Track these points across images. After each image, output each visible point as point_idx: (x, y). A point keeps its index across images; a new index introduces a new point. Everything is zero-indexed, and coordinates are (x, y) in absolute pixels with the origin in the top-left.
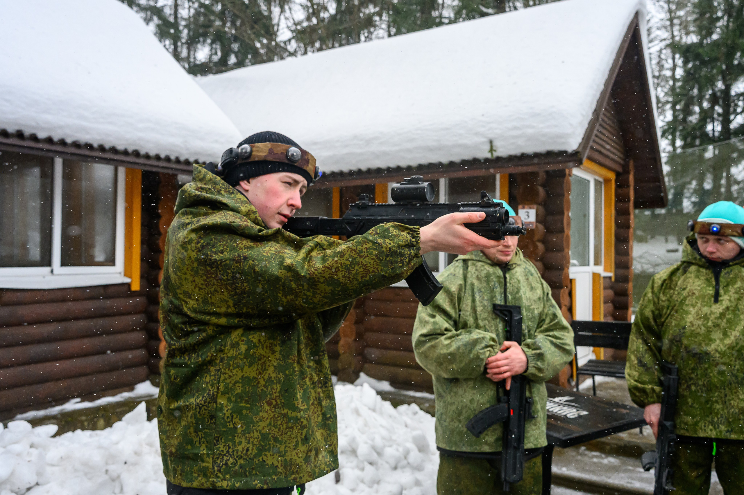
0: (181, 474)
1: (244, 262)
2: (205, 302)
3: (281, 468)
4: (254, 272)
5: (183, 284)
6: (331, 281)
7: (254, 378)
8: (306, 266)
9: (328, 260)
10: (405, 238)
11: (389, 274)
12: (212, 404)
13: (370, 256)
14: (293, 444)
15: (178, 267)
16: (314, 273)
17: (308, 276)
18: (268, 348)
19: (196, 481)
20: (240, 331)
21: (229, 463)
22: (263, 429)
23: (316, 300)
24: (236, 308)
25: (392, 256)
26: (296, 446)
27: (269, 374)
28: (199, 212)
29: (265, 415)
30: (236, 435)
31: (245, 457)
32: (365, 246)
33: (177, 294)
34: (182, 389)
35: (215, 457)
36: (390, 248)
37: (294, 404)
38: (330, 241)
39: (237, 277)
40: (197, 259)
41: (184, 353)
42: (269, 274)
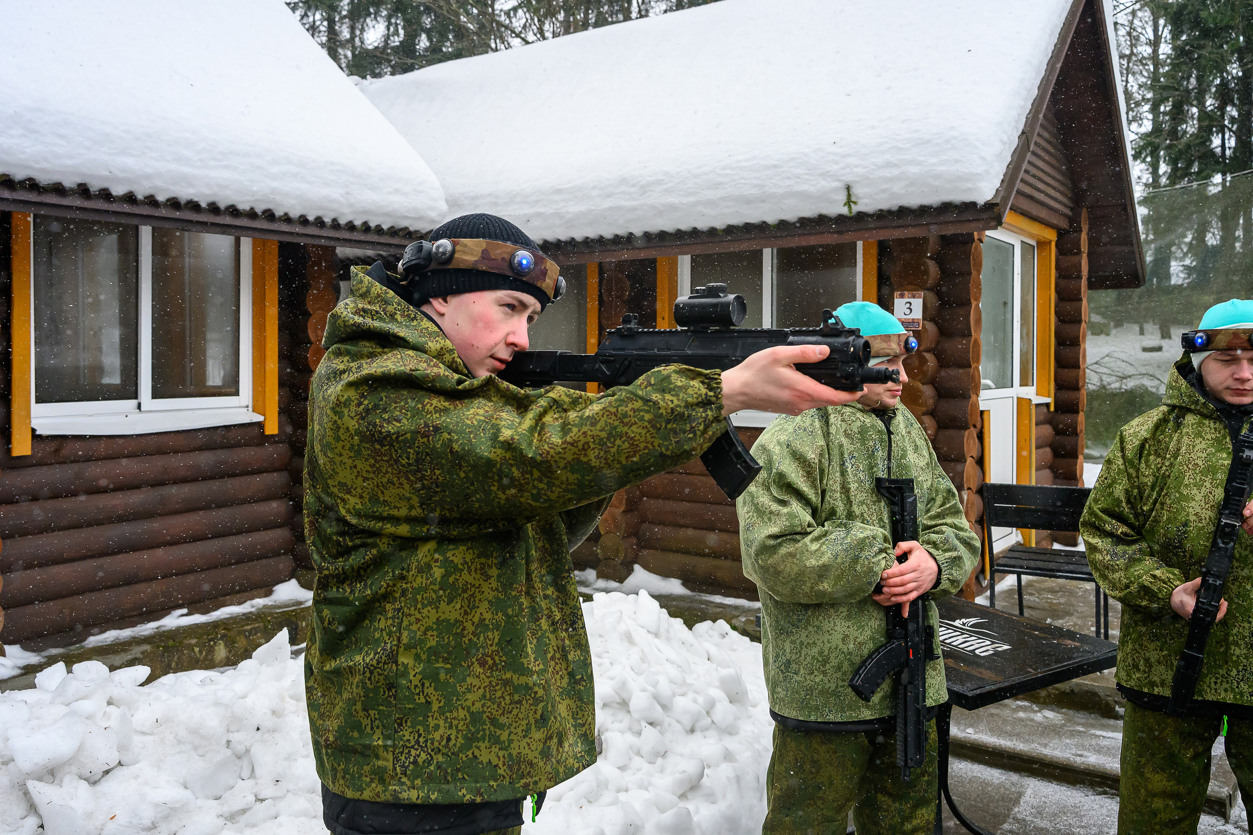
0: (343, 778)
1: (435, 435)
2: (374, 499)
3: (503, 769)
4: (451, 452)
5: (337, 470)
6: (578, 465)
7: (456, 621)
8: (535, 441)
9: (570, 430)
10: (696, 390)
11: (672, 452)
12: (390, 665)
13: (640, 423)
14: (521, 728)
15: (329, 444)
16: (548, 452)
17: (539, 458)
18: (478, 572)
19: (368, 790)
20: (431, 545)
21: (420, 760)
22: (473, 704)
23: (553, 496)
24: (423, 509)
25: (675, 422)
26: (527, 732)
27: (481, 614)
28: (359, 352)
29: (476, 682)
30: (430, 714)
31: (444, 751)
32: (630, 406)
33: (329, 488)
34: (341, 640)
35: (397, 751)
36: (672, 409)
37: (523, 664)
38: (574, 396)
39: (423, 460)
40: (358, 432)
41: (343, 582)
42: (475, 456)
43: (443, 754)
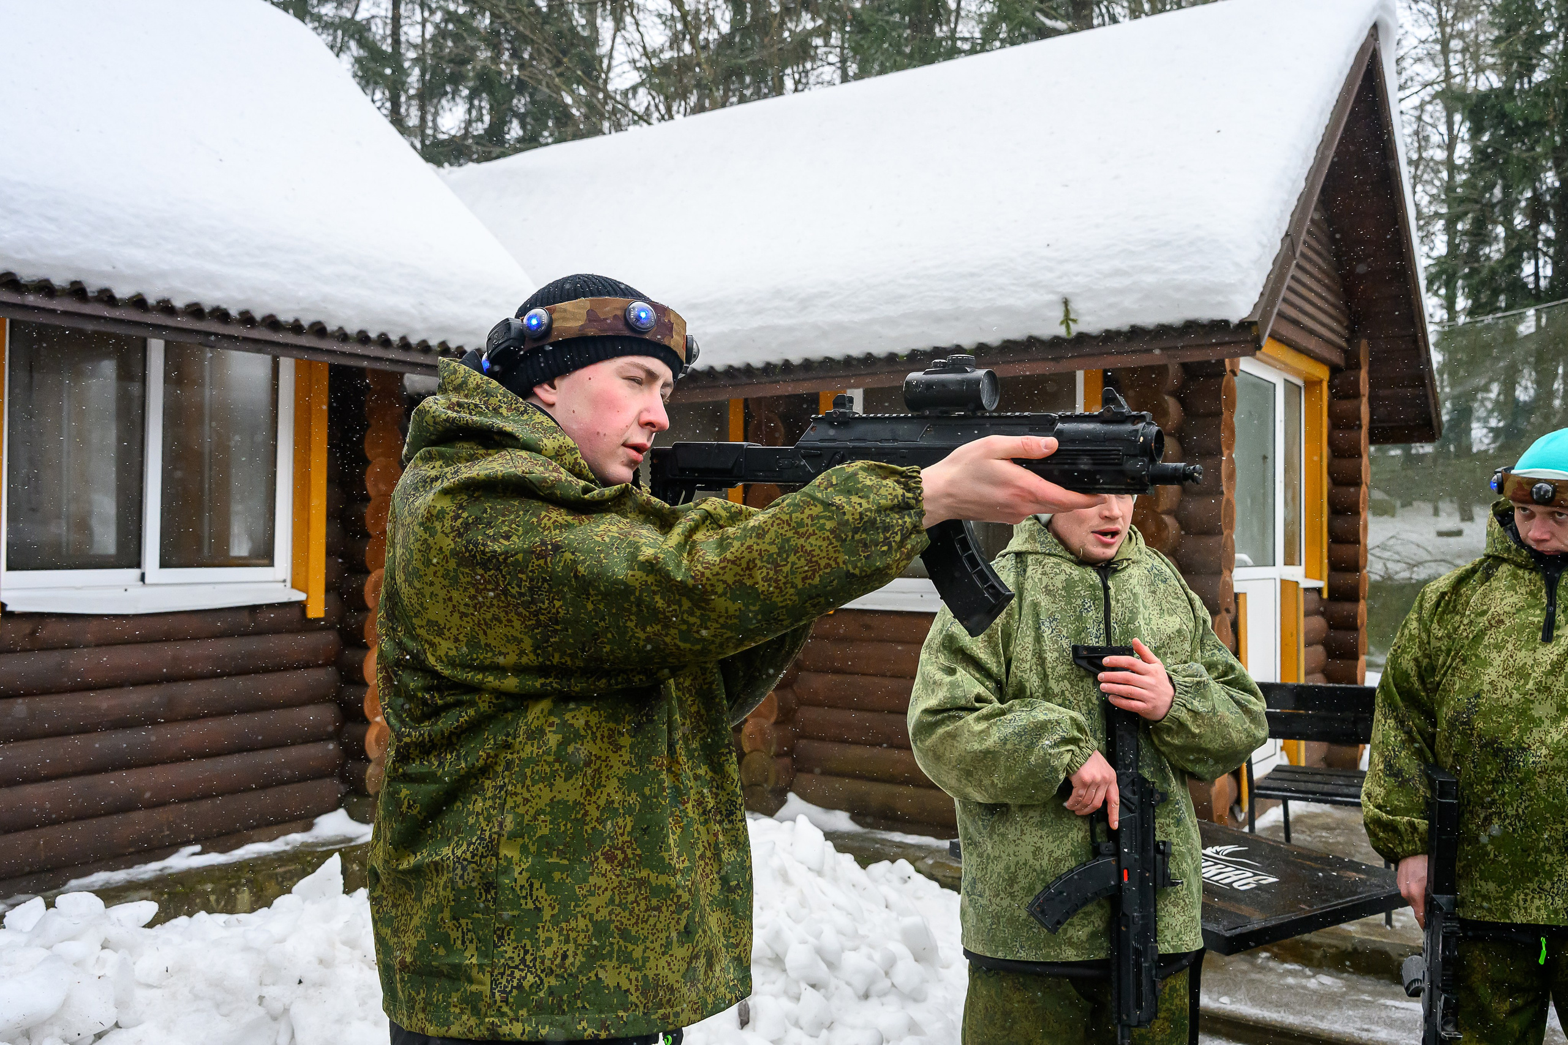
0: (424, 1010)
1: (554, 555)
2: (473, 643)
3: (635, 994)
4: (576, 576)
5: (427, 605)
6: (741, 590)
7: (576, 803)
8: (685, 562)
9: (730, 545)
10: (890, 491)
11: (862, 571)
12: (488, 859)
13: (819, 534)
14: (660, 942)
15: (416, 571)
16: (703, 574)
17: (691, 582)
18: (605, 740)
19: (457, 1023)
20: (545, 705)
21: (526, 984)
22: (598, 911)
23: (707, 634)
24: (538, 655)
25: (865, 531)
26: (668, 945)
27: (608, 795)
28: (457, 454)
29: (602, 882)
30: (540, 925)
31: (559, 971)
32: (807, 512)
33: (414, 629)
34: (424, 829)
35: (496, 972)
36: (860, 514)
37: (663, 858)
38: (733, 510)
39: (539, 588)
40: (454, 553)
41: (428, 753)
42: (607, 581)
43: (557, 976)
